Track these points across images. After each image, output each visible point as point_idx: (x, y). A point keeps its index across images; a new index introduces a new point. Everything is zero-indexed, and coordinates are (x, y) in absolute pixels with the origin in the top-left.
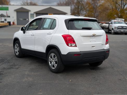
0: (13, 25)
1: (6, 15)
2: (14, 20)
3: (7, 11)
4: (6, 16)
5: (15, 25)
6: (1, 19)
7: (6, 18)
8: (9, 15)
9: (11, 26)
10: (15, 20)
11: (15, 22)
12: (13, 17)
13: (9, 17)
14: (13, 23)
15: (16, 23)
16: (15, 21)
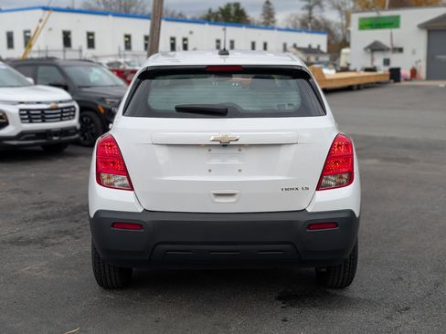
0: (410, 80)
1: (389, 45)
2: (416, 62)
3: (395, 31)
4: (388, 49)
5: (420, 79)
6: (373, 60)
7: (389, 55)
8: (397, 45)
9: (403, 83)
10: (420, 61)
11: (418, 69)
12: (414, 52)
13: (401, 50)
14: (414, 72)
15: (422, 72)
16: (419, 64)
